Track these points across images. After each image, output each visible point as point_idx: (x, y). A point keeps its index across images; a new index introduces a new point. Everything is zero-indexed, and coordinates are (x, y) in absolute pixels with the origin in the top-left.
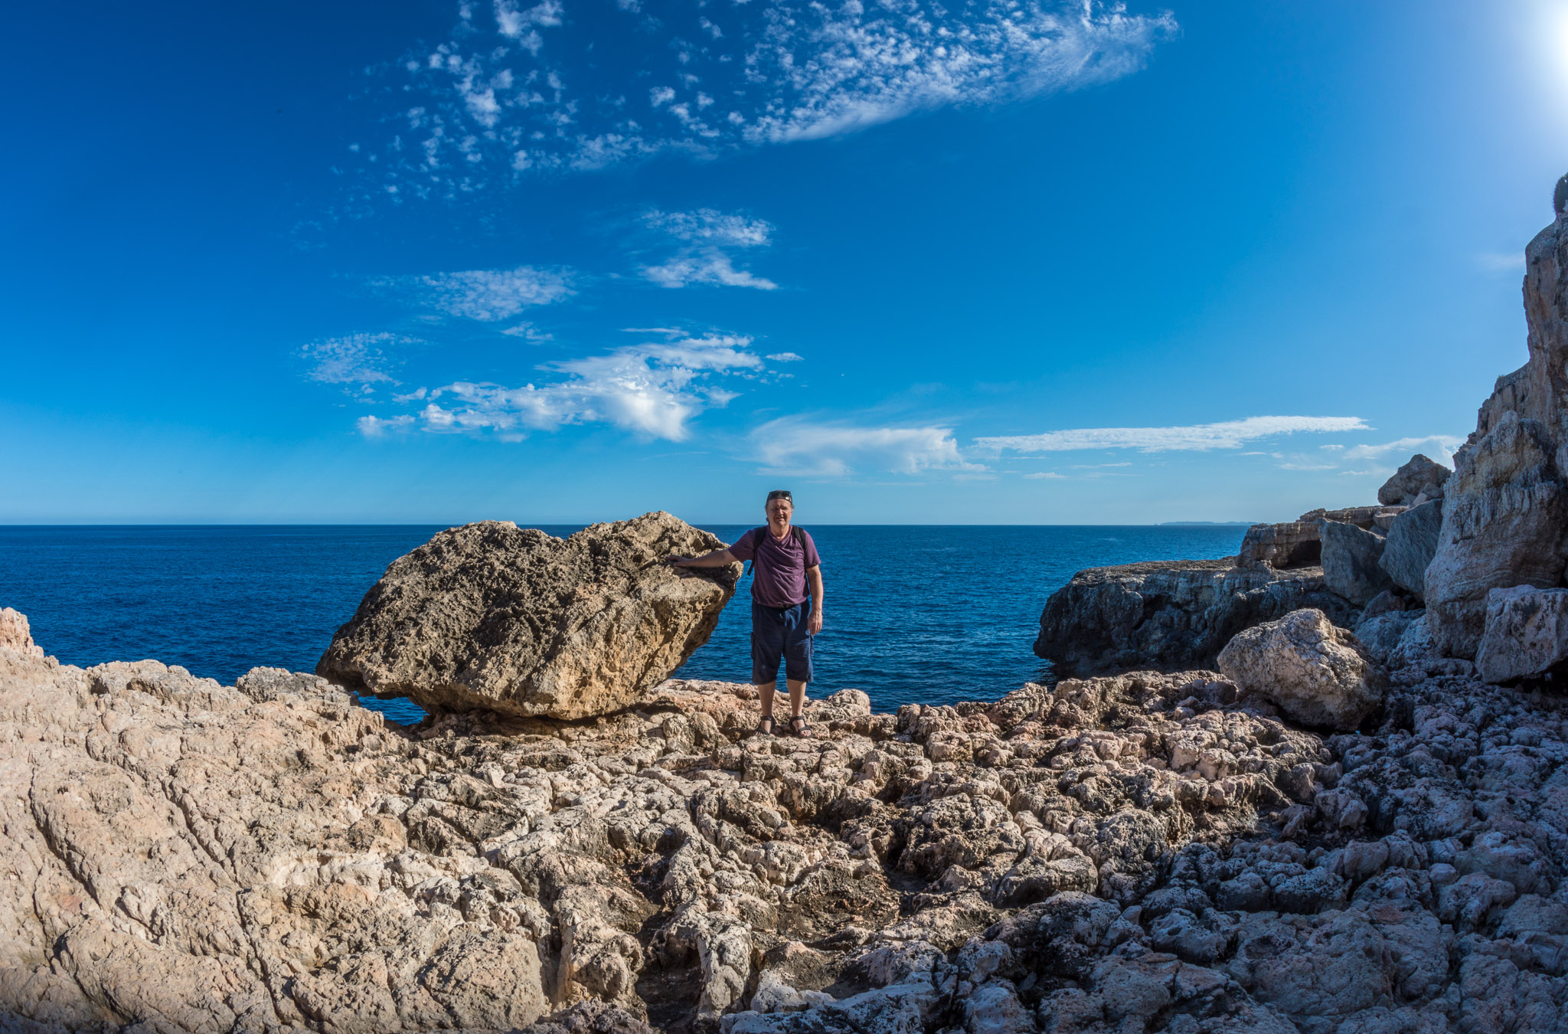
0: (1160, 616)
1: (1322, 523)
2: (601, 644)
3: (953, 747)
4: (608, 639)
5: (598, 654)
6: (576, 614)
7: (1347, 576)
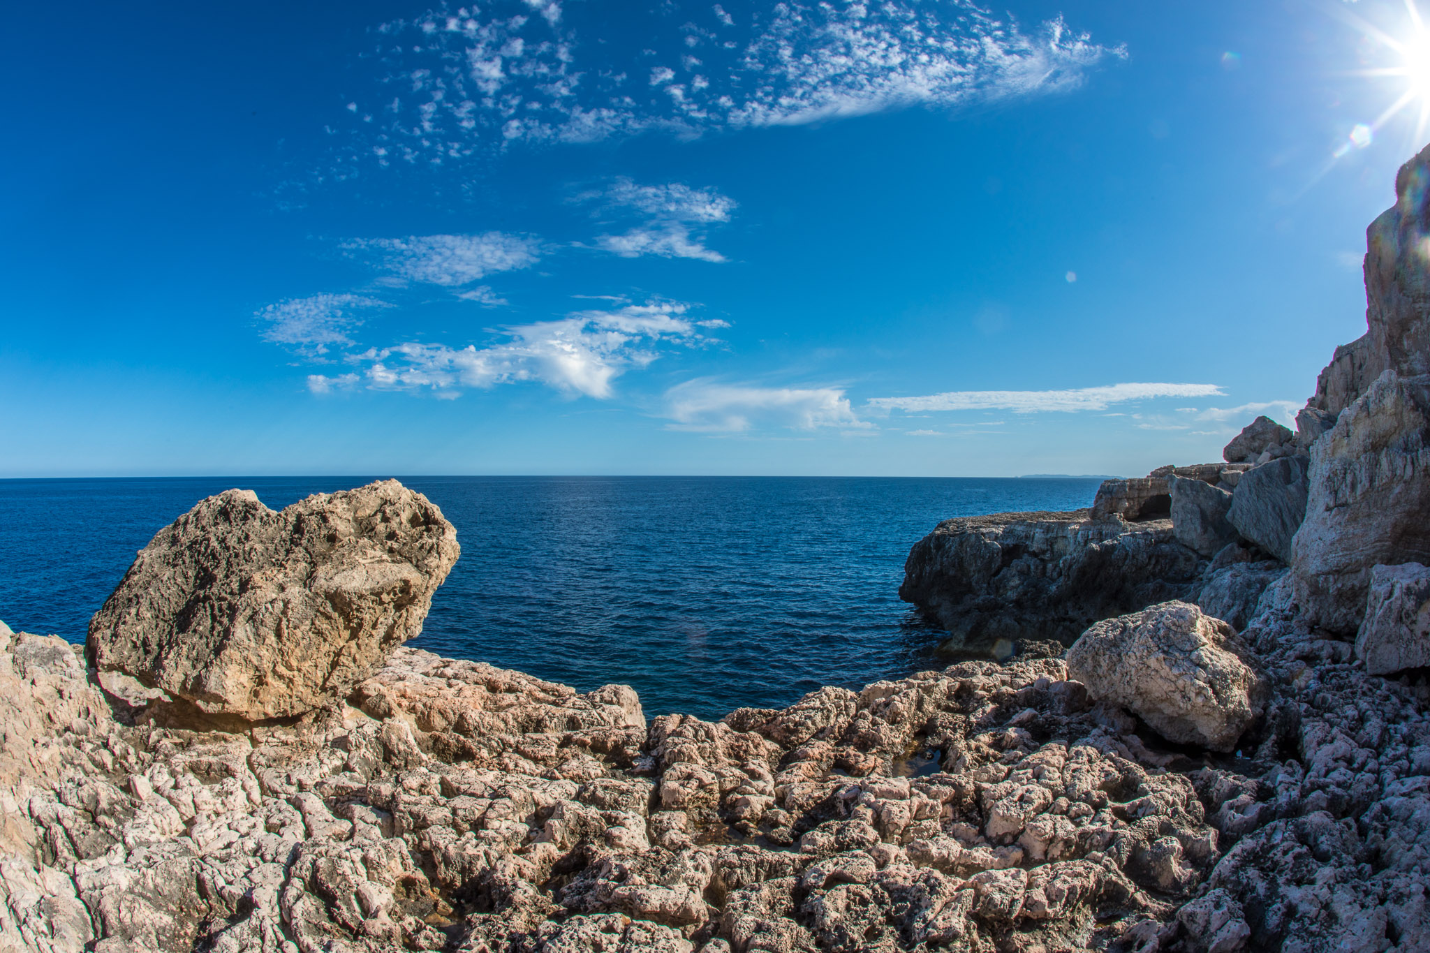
0: (1018, 564)
1: (1172, 479)
7: (1195, 530)
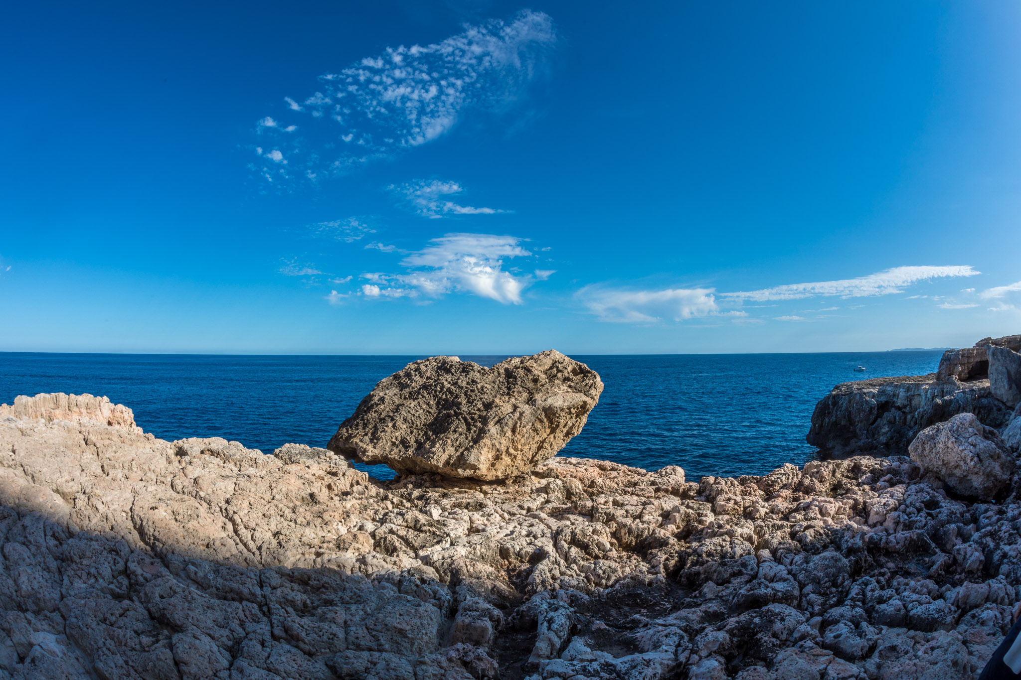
0: (888, 416)
1: (989, 347)
2: (509, 434)
3: (731, 505)
4: (514, 431)
5: (507, 440)
6: (494, 415)
7: (1004, 386)
